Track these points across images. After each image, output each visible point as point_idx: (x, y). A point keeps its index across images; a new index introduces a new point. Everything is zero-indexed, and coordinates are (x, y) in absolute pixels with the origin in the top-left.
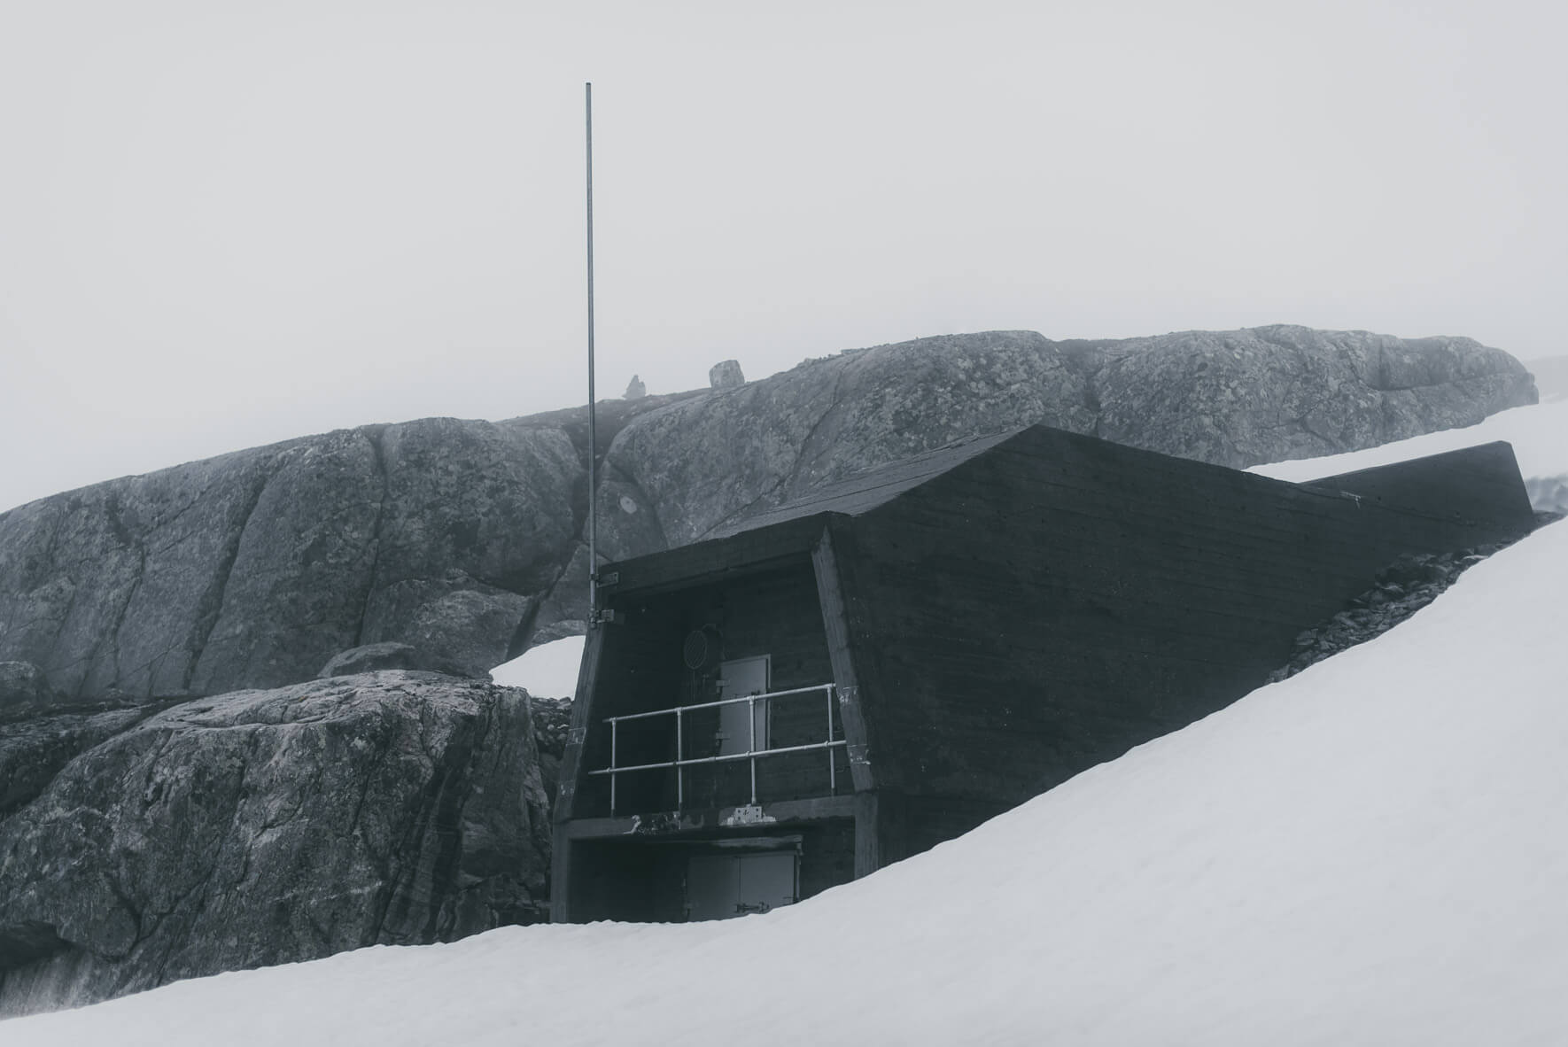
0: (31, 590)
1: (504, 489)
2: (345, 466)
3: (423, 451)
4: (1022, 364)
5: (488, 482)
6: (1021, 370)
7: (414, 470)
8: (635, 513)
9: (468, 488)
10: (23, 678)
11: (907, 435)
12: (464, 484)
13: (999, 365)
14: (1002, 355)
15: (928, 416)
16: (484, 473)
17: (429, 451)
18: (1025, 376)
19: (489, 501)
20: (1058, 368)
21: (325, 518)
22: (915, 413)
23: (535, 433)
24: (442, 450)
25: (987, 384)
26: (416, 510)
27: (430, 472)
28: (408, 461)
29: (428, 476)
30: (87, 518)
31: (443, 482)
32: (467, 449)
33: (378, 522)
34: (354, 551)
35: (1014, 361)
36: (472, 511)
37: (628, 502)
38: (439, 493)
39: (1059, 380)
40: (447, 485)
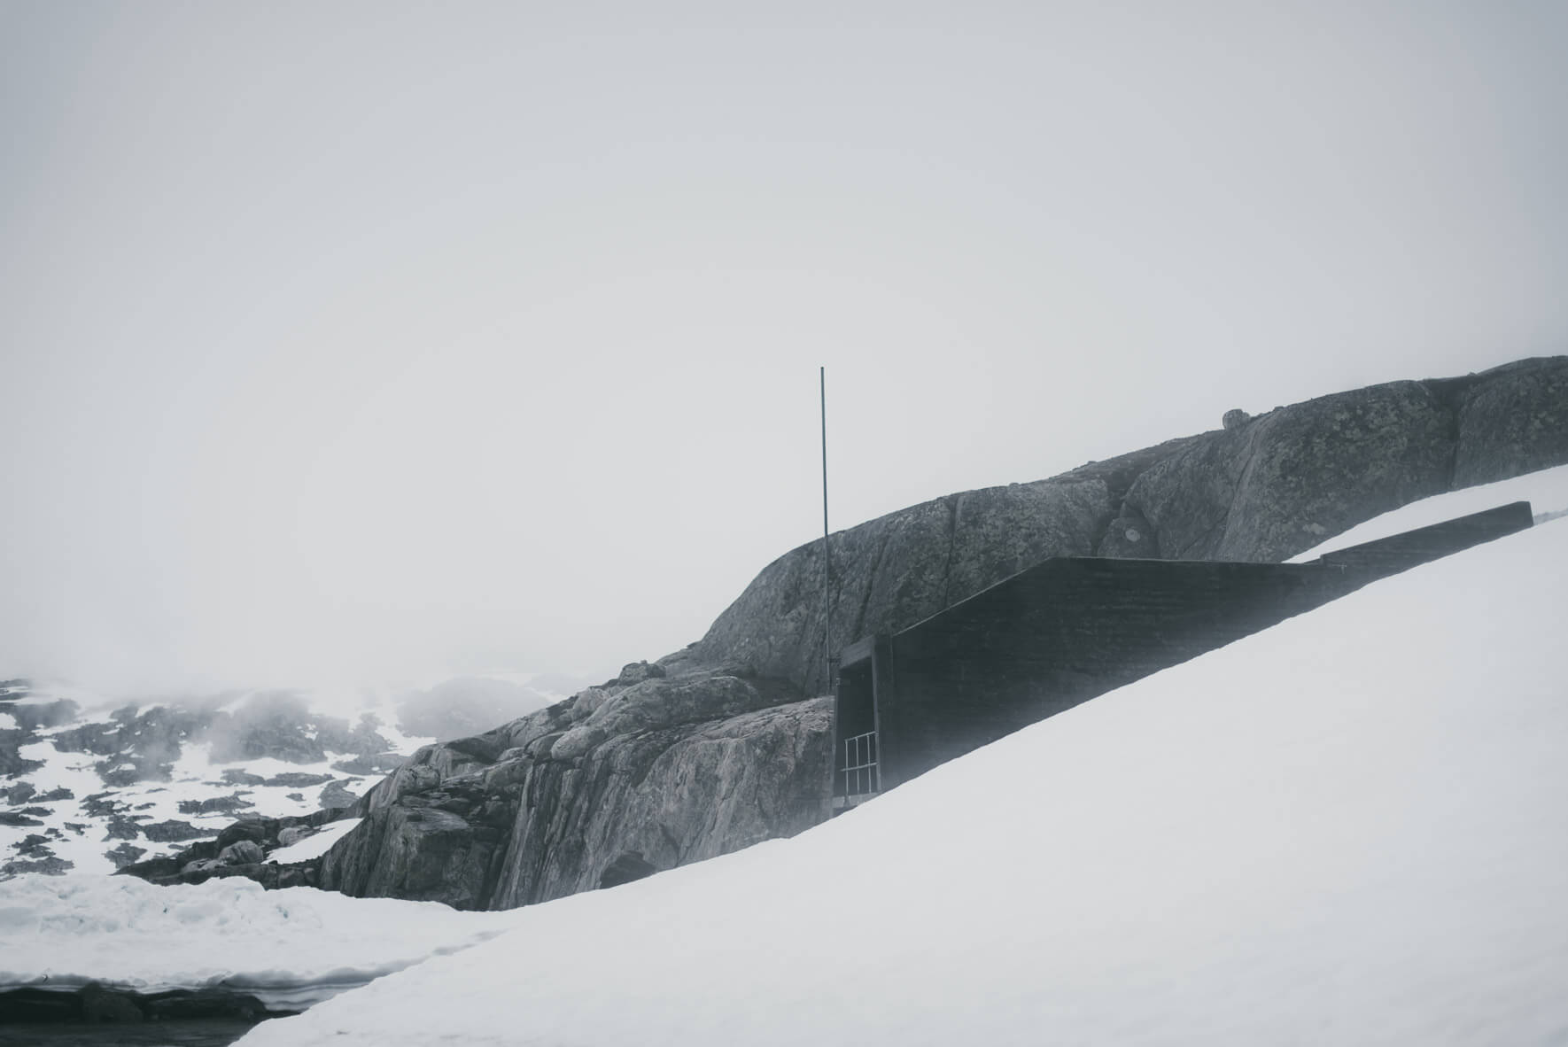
0: (785, 615)
1: (1035, 535)
2: (923, 530)
3: (977, 514)
4: (1392, 410)
5: (1023, 531)
6: (1392, 415)
7: (971, 528)
8: (1138, 541)
9: (1010, 536)
10: (725, 689)
11: (1290, 478)
12: (1007, 533)
13: (1372, 414)
14: (1375, 405)
15: (1306, 462)
16: (1021, 524)
17: (982, 513)
18: (1396, 419)
19: (1025, 544)
20: (1425, 409)
21: (911, 567)
22: (1296, 460)
23: (1072, 487)
24: (991, 511)
25: (1361, 430)
26: (973, 555)
27: (982, 528)
28: (966, 521)
29: (981, 530)
30: (816, 562)
31: (991, 534)
32: (1008, 508)
33: (947, 566)
34: (931, 588)
35: (1386, 409)
36: (1013, 553)
37: (1132, 534)
38: (989, 542)
39: (1426, 419)
40: (994, 536)
